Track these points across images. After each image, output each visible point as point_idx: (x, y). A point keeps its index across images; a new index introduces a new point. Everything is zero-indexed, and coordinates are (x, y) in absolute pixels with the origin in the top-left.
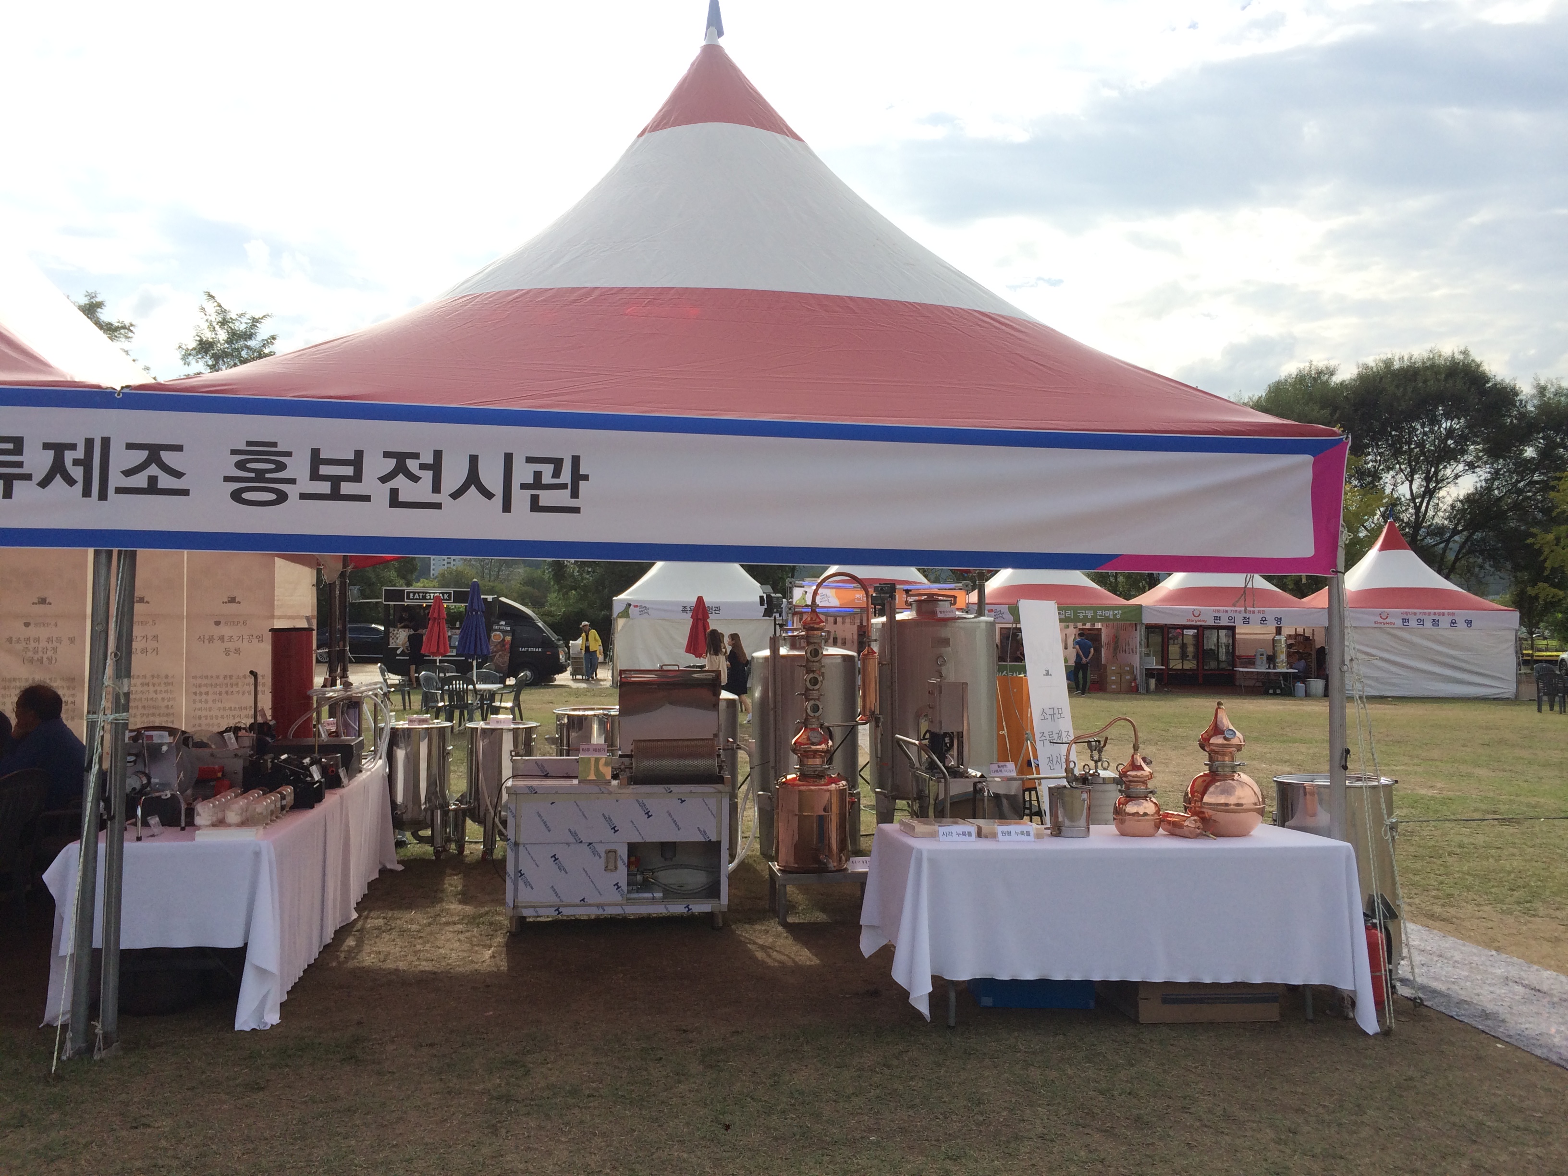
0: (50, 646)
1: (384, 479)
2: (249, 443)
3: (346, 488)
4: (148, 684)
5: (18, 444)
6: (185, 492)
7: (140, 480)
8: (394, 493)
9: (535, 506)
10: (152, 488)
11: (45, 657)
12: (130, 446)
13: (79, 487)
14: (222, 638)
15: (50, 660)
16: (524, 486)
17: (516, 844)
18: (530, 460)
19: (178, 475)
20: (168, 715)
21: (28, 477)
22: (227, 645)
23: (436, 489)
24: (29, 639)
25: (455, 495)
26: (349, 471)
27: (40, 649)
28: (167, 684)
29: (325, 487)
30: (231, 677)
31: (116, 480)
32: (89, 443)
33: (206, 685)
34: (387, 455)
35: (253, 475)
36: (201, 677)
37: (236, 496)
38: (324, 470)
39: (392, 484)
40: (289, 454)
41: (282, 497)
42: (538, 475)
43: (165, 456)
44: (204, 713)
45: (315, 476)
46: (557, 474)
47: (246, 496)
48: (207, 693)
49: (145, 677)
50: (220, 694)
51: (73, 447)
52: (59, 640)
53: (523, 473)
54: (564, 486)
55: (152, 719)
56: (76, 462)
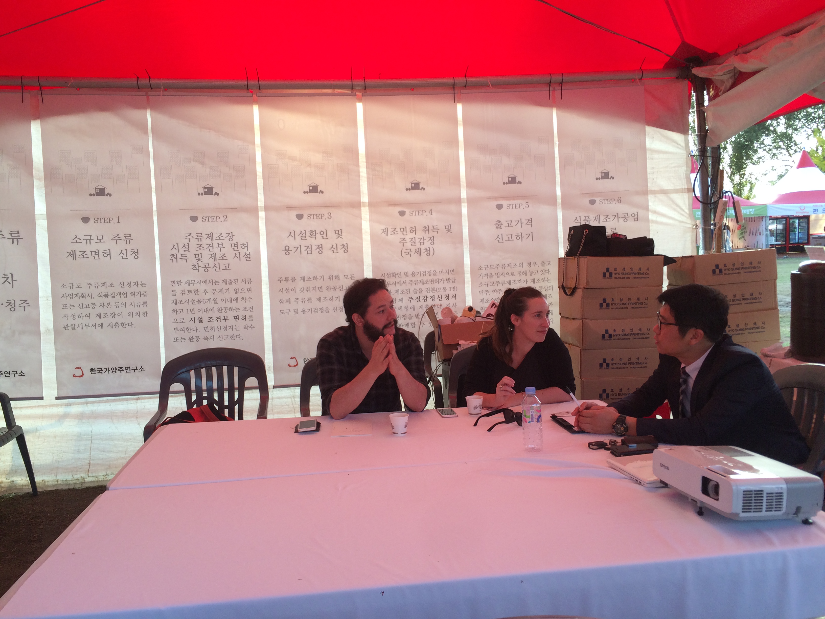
0: (427, 236)
4: (525, 273)
11: (423, 247)
15: (428, 251)
24: (405, 229)
27: (417, 240)
28: (544, 272)
52: (435, 229)
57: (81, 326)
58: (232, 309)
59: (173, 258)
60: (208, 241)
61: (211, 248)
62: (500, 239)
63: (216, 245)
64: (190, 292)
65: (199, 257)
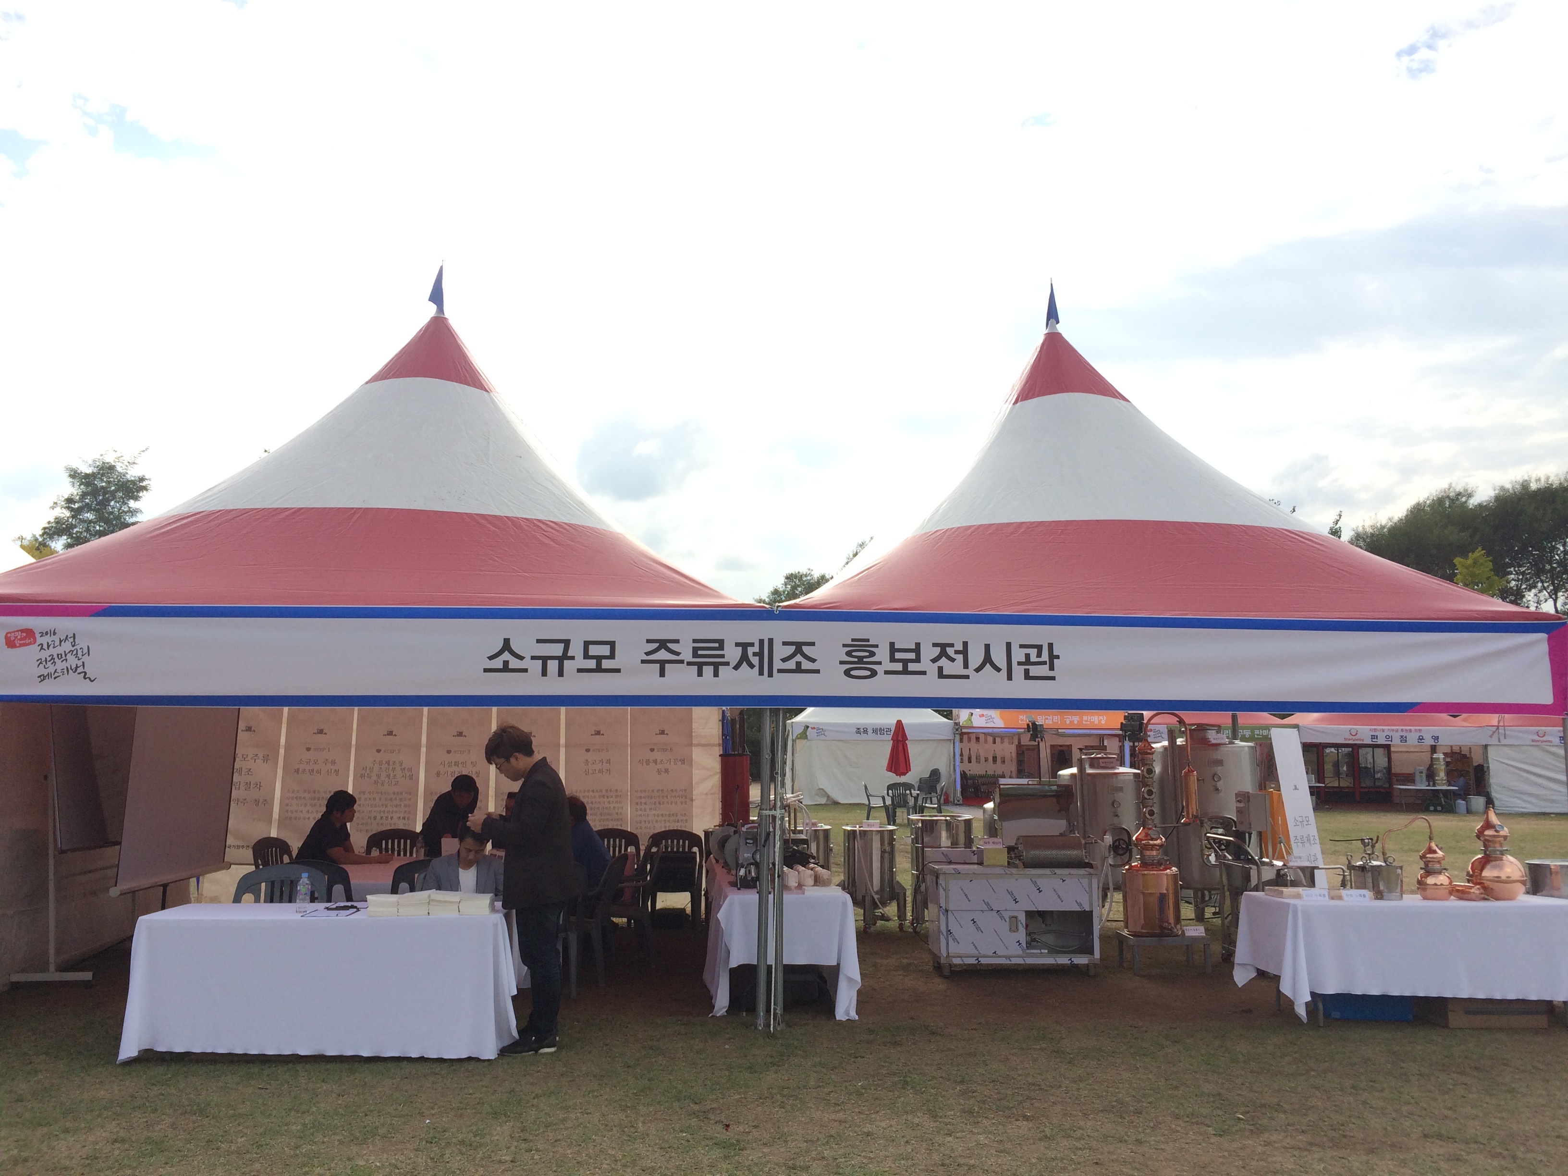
1: (934, 661)
2: (853, 640)
3: (912, 667)
4: (603, 796)
5: (721, 642)
6: (818, 671)
7: (791, 665)
8: (940, 669)
9: (1027, 676)
10: (798, 669)
12: (785, 643)
13: (757, 668)
14: (655, 761)
16: (1020, 663)
17: (947, 911)
18: (1022, 646)
19: (813, 660)
20: (618, 820)
21: (727, 664)
22: (659, 766)
23: (966, 666)
25: (977, 670)
26: (912, 656)
28: (617, 796)
29: (899, 667)
30: (662, 790)
31: (778, 664)
32: (761, 642)
33: (644, 797)
34: (935, 645)
35: (856, 660)
36: (641, 791)
37: (847, 673)
38: (898, 655)
39: (939, 663)
40: (877, 646)
41: (874, 673)
42: (1027, 656)
43: (805, 649)
44: (644, 819)
45: (893, 660)
46: (1039, 655)
47: (853, 673)
48: (645, 803)
49: (601, 791)
50: (655, 804)
51: (752, 645)
53: (1018, 655)
54: (1044, 663)
55: (606, 823)
56: (755, 654)
57: (296, 818)
58: (396, 812)
59: (362, 776)
60: (386, 766)
61: (387, 770)
62: (587, 772)
63: (391, 769)
64: (370, 799)
65: (378, 776)
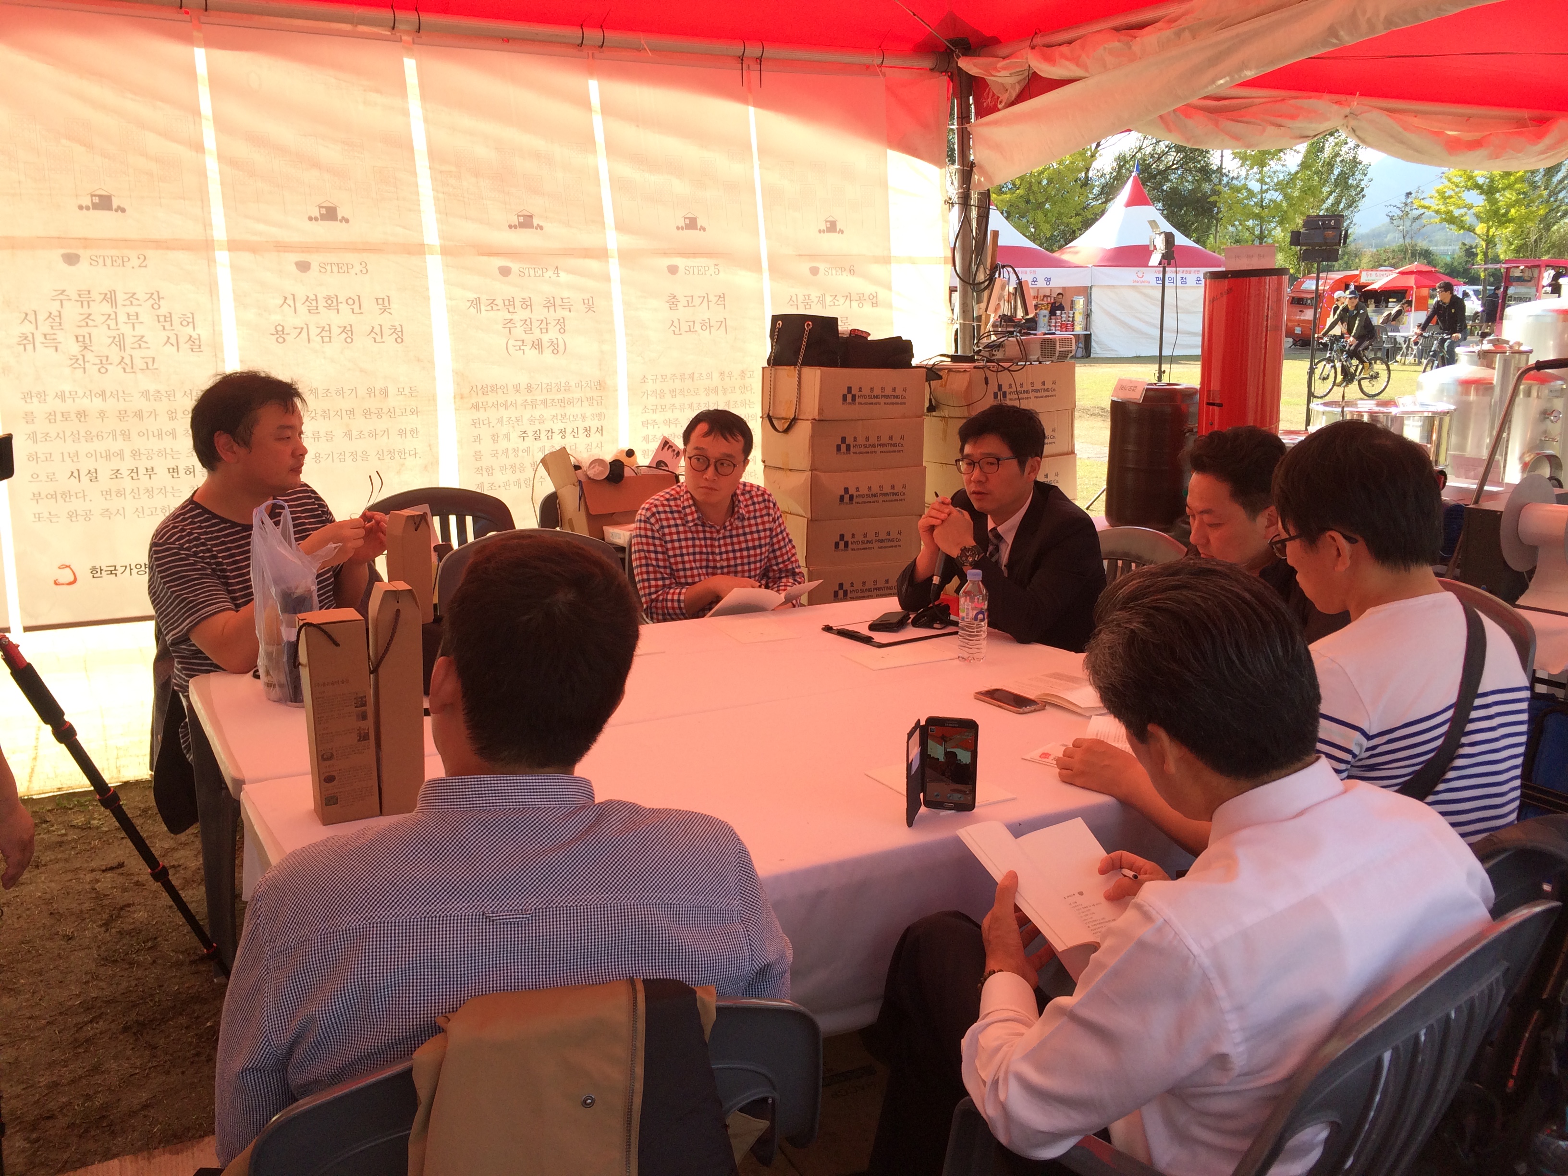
0: (552, 315)
4: (716, 390)
11: (545, 338)
15: (554, 345)
24: (511, 302)
27: (536, 324)
49: (709, 376)
52: (567, 305)
58: (162, 453)
59: (26, 341)
60: (106, 308)
61: (112, 324)
62: (675, 327)
63: (122, 318)
64: (65, 416)
65: (85, 344)
